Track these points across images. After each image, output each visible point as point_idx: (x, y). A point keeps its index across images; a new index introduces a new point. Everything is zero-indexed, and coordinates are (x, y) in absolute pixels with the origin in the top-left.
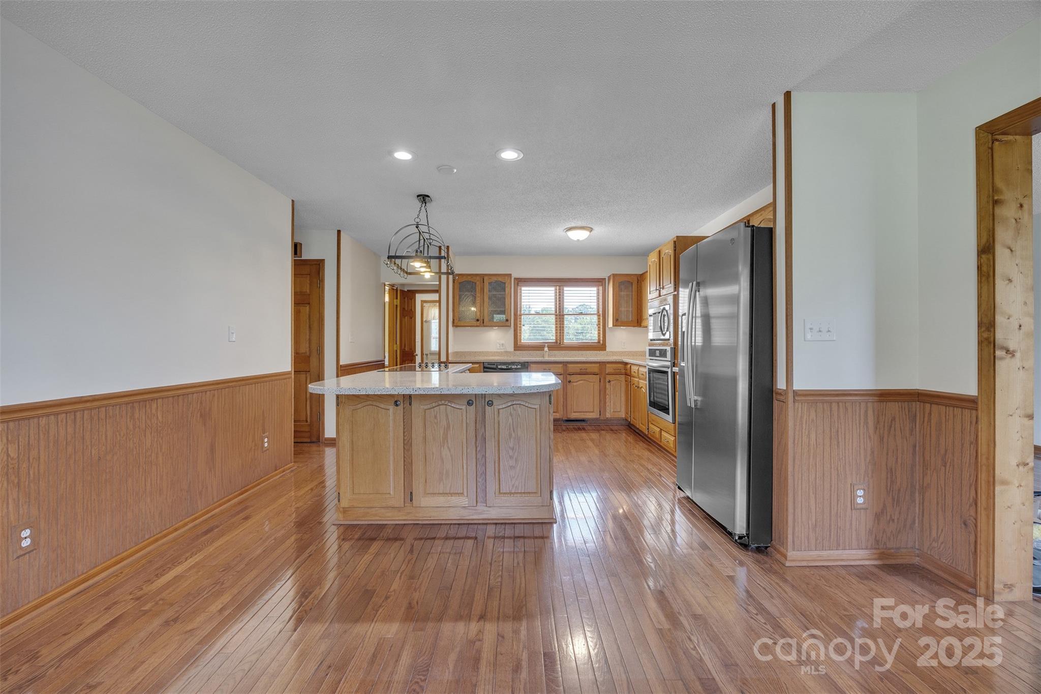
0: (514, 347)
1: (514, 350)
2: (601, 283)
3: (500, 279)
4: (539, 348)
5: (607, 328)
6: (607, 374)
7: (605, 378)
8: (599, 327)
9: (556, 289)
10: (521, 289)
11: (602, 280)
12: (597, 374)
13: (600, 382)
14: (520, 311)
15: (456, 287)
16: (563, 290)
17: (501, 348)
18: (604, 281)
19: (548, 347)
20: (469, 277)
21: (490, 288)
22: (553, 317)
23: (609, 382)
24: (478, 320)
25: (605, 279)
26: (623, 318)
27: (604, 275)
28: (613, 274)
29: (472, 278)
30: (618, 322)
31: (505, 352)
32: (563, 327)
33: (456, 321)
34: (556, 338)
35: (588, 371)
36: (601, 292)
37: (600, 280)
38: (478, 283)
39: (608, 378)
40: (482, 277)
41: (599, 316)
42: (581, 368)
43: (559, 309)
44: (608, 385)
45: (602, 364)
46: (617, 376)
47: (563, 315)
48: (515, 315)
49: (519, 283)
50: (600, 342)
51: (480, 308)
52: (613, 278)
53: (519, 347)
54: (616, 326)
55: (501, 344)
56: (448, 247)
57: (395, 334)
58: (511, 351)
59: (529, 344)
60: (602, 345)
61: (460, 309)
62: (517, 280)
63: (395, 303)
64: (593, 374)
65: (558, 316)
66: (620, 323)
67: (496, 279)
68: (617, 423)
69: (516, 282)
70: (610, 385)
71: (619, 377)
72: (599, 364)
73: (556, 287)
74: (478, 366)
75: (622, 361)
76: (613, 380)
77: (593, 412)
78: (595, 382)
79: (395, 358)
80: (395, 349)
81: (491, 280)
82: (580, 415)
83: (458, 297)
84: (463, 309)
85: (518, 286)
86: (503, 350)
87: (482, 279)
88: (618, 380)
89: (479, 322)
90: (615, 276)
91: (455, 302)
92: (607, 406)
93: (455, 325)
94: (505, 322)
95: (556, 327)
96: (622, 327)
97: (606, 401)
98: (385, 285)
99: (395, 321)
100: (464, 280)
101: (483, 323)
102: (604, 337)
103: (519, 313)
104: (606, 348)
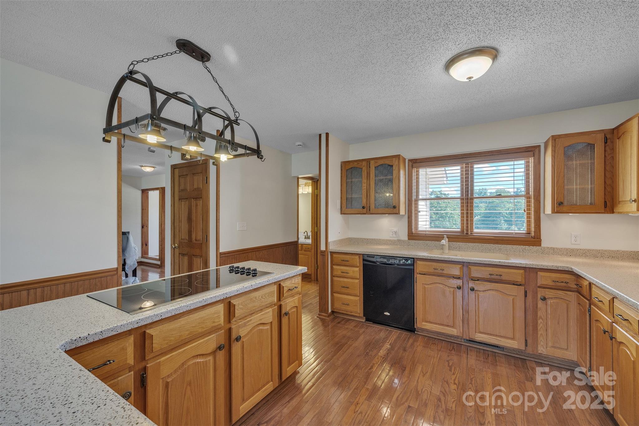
0: (408, 236)
1: (409, 239)
2: (532, 153)
3: (387, 162)
4: (436, 238)
5: (542, 215)
6: (540, 287)
7: (535, 293)
8: (529, 214)
9: (462, 168)
10: (418, 172)
11: (533, 149)
12: (520, 285)
13: (526, 296)
14: (417, 195)
15: (343, 175)
16: (472, 167)
17: (394, 235)
18: (537, 150)
19: (448, 238)
20: (356, 163)
21: (377, 172)
22: (458, 201)
23: (544, 299)
24: (364, 207)
25: (539, 146)
26: (571, 201)
27: (537, 140)
28: (552, 137)
29: (358, 164)
30: (561, 208)
31: (398, 240)
32: (472, 213)
33: (344, 209)
34: (462, 228)
35: (503, 278)
36: (531, 165)
37: (530, 150)
38: (364, 168)
39: (541, 293)
40: (368, 161)
41: (528, 197)
42: (491, 273)
43: (466, 192)
44: (540, 304)
45: (531, 271)
46: (560, 292)
47: (472, 199)
48: (410, 200)
49: (414, 165)
50: (530, 234)
51: (366, 194)
52: (553, 141)
53: (415, 236)
54: (558, 212)
55: (394, 232)
56: (327, 134)
57: (316, 218)
58: (404, 241)
59: (427, 233)
60: (534, 238)
61: (347, 197)
62: (411, 162)
63: (316, 193)
64: (514, 284)
65: (465, 199)
66: (565, 209)
67: (383, 162)
68: (560, 364)
69: (410, 163)
70: (546, 305)
71: (564, 294)
72: (523, 270)
73: (463, 165)
74: (357, 257)
75: (571, 270)
76: (552, 298)
77: (513, 339)
78: (516, 296)
79: (316, 238)
80: (316, 231)
81: (377, 165)
82: (491, 339)
83: (345, 185)
84: (350, 197)
85: (413, 168)
86: (396, 239)
87: (368, 164)
88: (563, 299)
89: (365, 209)
90: (555, 140)
91: (343, 190)
92: (540, 336)
93: (343, 212)
94: (392, 209)
95: (462, 213)
96: (570, 214)
97: (539, 328)
98: (298, 178)
99: (316, 208)
100: (351, 167)
101: (370, 210)
102: (535, 227)
103: (414, 197)
104: (542, 246)
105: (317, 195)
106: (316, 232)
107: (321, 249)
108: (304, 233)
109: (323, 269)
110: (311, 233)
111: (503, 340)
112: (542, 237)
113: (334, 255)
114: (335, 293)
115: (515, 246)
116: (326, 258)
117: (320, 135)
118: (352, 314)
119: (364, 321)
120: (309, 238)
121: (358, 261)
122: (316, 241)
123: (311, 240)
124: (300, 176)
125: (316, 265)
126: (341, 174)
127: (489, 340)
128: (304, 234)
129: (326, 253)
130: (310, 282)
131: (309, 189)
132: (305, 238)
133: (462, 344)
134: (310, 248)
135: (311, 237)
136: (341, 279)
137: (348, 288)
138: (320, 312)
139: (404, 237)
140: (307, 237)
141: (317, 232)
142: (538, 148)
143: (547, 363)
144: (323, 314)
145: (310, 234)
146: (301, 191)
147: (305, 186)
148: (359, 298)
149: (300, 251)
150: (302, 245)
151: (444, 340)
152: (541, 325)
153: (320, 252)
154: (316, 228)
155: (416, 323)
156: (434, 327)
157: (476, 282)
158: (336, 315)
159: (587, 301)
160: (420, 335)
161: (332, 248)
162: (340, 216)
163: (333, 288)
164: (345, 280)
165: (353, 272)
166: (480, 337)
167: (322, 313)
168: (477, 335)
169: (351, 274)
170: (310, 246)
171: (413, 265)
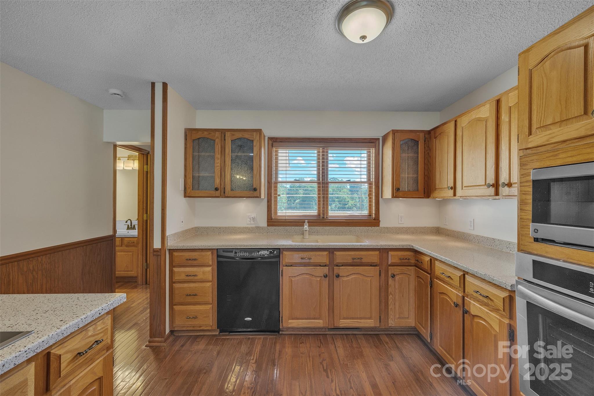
0: (268, 222)
1: (268, 225)
2: (373, 145)
3: (246, 136)
4: (297, 223)
5: (380, 198)
6: (391, 266)
7: (387, 271)
8: (370, 198)
9: (319, 152)
10: (277, 151)
11: (375, 141)
12: (376, 266)
13: (380, 276)
14: (276, 177)
15: (188, 145)
16: (327, 152)
17: (252, 222)
18: (377, 142)
19: (308, 222)
20: (206, 133)
21: (234, 147)
22: (315, 185)
23: (393, 276)
24: (217, 189)
25: (379, 139)
26: (405, 187)
27: (378, 134)
28: (392, 130)
29: (209, 134)
30: (397, 193)
31: (256, 227)
32: (327, 198)
33: (188, 191)
34: (319, 211)
35: (364, 260)
36: (373, 155)
37: (372, 141)
38: (217, 140)
39: (392, 270)
40: (223, 132)
41: (370, 184)
42: (353, 257)
43: (323, 176)
44: (390, 280)
45: (384, 251)
46: (404, 268)
47: (327, 183)
48: (269, 182)
49: (274, 144)
50: (371, 216)
51: (220, 173)
52: (393, 135)
53: (275, 222)
54: (396, 197)
55: (251, 218)
56: (165, 86)
57: (145, 202)
58: (262, 228)
59: (287, 218)
60: (375, 220)
61: (194, 175)
62: (271, 140)
63: (145, 170)
64: (371, 266)
65: (321, 184)
66: (400, 194)
67: (241, 135)
68: (402, 331)
69: (270, 142)
70: (395, 281)
71: (407, 270)
72: (378, 251)
73: (320, 149)
74: (209, 253)
75: (412, 248)
76: (398, 274)
77: (370, 318)
78: (373, 276)
79: (144, 229)
80: (145, 218)
81: (235, 137)
82: (353, 323)
83: (191, 159)
84: (197, 175)
85: (272, 147)
86: (254, 226)
87: (223, 136)
88: (406, 274)
89: (218, 191)
90: (394, 134)
91: (188, 165)
92: (390, 310)
93: (187, 195)
94: (252, 192)
95: (319, 197)
96: (400, 199)
97: (389, 303)
98: (115, 146)
99: (145, 189)
100: (199, 137)
101: (224, 193)
102: (376, 210)
103: (274, 180)
104: (380, 226)
105: (147, 172)
106: (145, 221)
107: (154, 247)
108: (126, 222)
109: (158, 275)
110: (137, 221)
111: (362, 321)
112: (381, 218)
113: (175, 254)
114: (175, 305)
115: (362, 227)
116: (163, 259)
117: (153, 84)
118: (201, 328)
119: (217, 333)
120: (134, 228)
121: (209, 258)
122: (145, 232)
123: (137, 230)
124: (118, 143)
125: (145, 264)
126: (186, 144)
127: (351, 324)
128: (126, 224)
129: (163, 252)
130: (135, 287)
131: (134, 164)
132: (128, 228)
133: (327, 334)
134: (135, 241)
135: (136, 227)
136: (186, 285)
137: (196, 295)
138: (151, 337)
139: (263, 223)
140: (131, 227)
141: (147, 221)
142: (378, 141)
143: (393, 333)
144: (157, 339)
145: (135, 223)
146: (120, 165)
147: (128, 159)
148: (211, 306)
149: (119, 246)
150: (122, 239)
151: (309, 334)
152: (391, 300)
153: (152, 251)
154: (145, 216)
155: (282, 322)
156: (301, 323)
157: (341, 267)
158: (177, 335)
159: (429, 275)
160: (285, 334)
161: (171, 243)
162: (184, 200)
163: (172, 299)
164: (192, 285)
165: (204, 273)
166: (344, 323)
167: (155, 338)
168: (341, 321)
169: (200, 277)
170: (136, 239)
171: (278, 256)
